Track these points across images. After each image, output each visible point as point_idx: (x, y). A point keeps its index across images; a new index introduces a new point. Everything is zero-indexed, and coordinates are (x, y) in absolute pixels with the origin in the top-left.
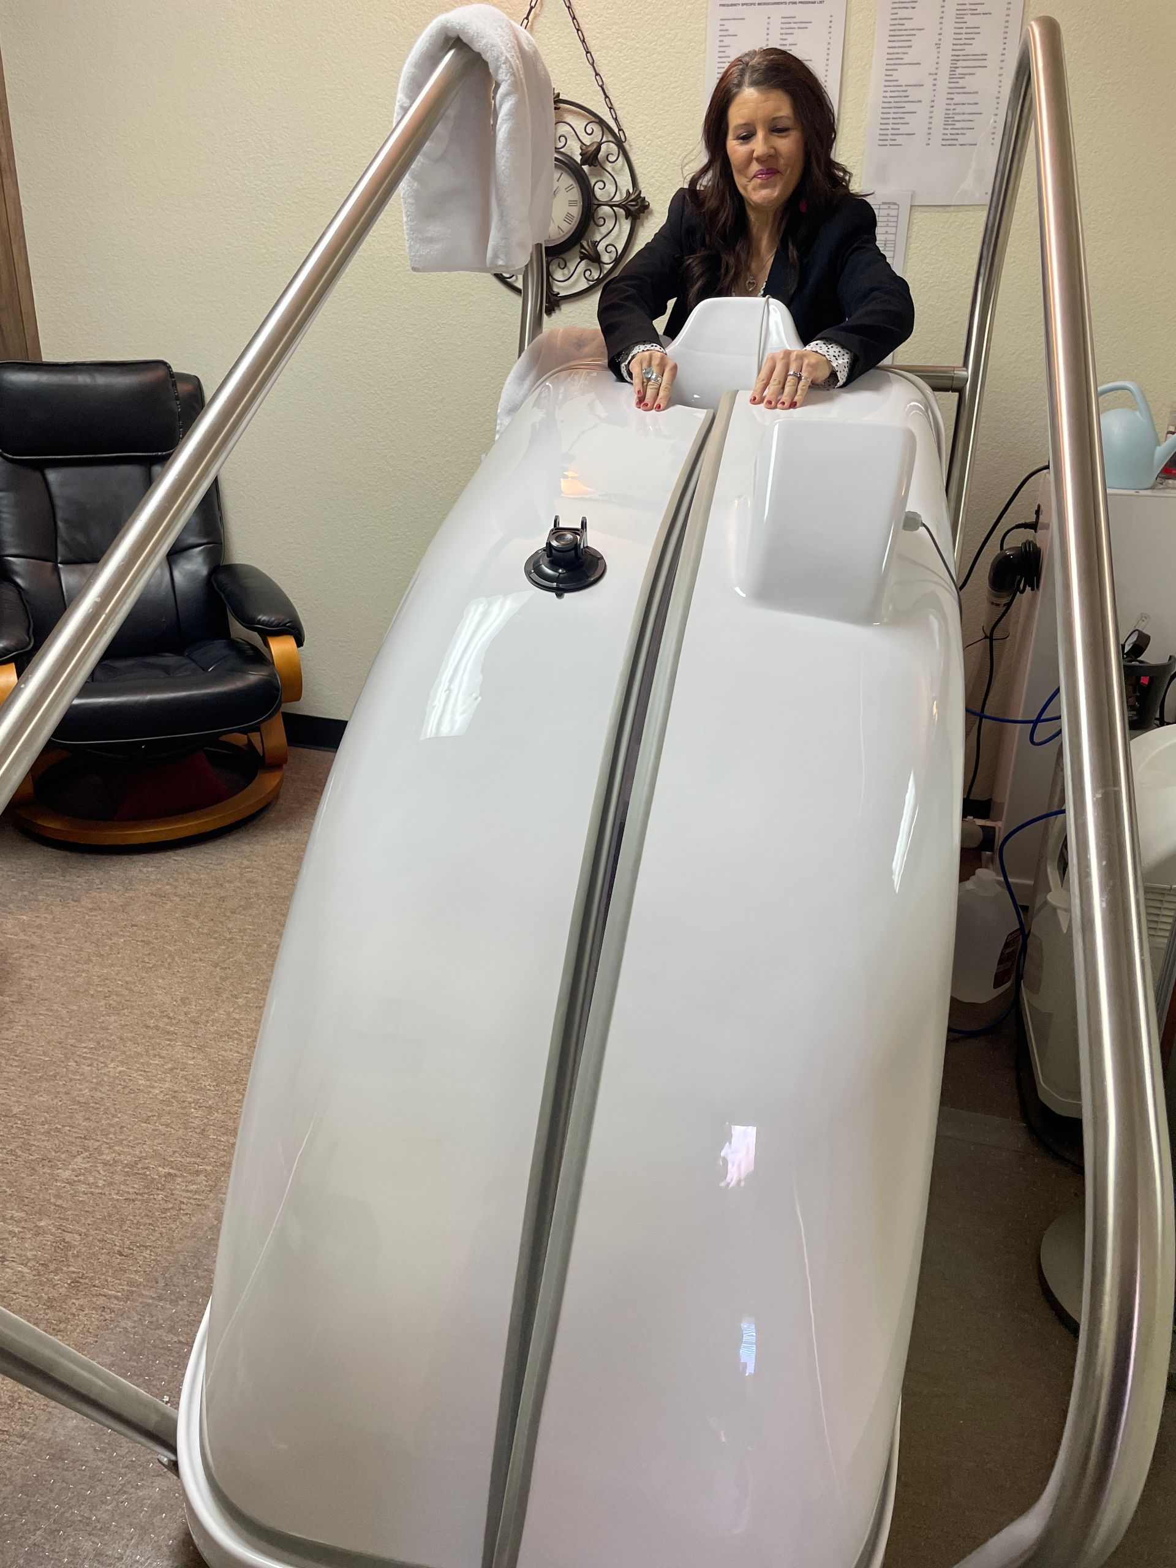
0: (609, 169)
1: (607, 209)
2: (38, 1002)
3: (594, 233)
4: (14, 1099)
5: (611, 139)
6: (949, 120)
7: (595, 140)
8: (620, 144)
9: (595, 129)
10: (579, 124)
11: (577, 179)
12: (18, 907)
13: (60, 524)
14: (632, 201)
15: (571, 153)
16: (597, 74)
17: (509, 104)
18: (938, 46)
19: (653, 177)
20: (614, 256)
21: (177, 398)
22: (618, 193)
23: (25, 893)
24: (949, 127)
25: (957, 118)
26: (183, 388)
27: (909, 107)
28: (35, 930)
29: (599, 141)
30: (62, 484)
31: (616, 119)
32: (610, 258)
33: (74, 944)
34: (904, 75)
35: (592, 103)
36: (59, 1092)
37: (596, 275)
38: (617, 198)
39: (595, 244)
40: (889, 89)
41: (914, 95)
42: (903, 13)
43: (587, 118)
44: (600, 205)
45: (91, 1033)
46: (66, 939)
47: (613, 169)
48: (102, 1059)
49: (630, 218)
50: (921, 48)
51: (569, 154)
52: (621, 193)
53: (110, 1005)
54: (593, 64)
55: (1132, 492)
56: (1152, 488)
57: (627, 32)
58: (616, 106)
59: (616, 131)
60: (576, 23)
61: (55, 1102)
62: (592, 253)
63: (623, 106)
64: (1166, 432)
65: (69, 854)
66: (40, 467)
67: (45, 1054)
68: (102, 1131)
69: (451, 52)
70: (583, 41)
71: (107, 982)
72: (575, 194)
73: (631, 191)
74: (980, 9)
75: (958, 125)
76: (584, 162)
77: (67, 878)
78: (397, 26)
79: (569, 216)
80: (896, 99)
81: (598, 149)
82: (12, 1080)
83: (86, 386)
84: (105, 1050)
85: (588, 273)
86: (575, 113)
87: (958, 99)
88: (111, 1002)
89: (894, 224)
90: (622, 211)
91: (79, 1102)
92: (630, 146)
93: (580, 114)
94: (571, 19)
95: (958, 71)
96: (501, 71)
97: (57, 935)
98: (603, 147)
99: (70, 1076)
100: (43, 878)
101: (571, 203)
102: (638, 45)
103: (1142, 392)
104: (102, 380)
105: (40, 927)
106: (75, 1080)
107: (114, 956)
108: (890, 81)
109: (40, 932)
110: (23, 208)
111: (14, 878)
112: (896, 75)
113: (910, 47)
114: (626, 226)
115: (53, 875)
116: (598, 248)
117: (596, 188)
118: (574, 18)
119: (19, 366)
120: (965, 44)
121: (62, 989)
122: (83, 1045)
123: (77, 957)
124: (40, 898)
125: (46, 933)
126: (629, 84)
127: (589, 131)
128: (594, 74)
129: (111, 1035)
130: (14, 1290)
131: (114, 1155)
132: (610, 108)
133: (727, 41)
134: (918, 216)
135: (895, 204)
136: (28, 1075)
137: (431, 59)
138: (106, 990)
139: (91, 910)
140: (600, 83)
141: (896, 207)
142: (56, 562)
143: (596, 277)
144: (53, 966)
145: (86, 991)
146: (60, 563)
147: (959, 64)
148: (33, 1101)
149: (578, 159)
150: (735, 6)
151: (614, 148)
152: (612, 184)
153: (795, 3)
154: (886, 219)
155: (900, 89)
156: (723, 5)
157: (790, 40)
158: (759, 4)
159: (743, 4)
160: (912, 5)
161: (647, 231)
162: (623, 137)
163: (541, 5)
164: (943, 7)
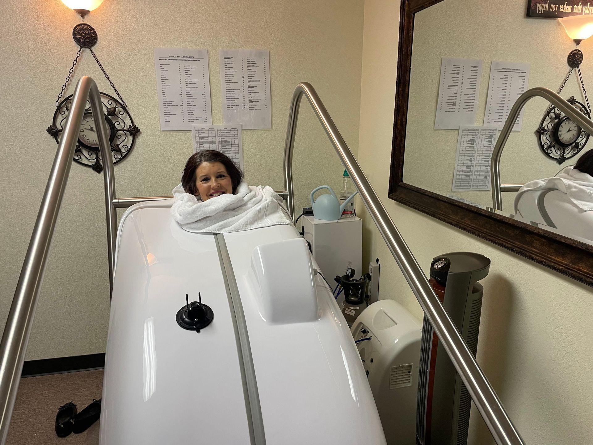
0: (120, 117)
1: (121, 132)
3: (116, 142)
5: (120, 106)
6: (251, 101)
7: (112, 106)
8: (124, 108)
9: (112, 103)
10: (105, 100)
11: (107, 121)
14: (132, 129)
16: (110, 82)
18: (243, 77)
19: (140, 120)
20: (127, 149)
22: (125, 126)
24: (251, 103)
27: (236, 97)
29: (115, 107)
31: (121, 99)
32: (125, 150)
34: (232, 86)
35: (109, 92)
38: (125, 128)
39: (118, 145)
40: (228, 91)
41: (237, 93)
43: (109, 98)
44: (118, 131)
47: (122, 117)
49: (132, 135)
50: (237, 77)
52: (127, 127)
54: (108, 78)
56: (341, 219)
59: (122, 103)
60: (98, 63)
62: (117, 149)
63: (123, 94)
72: (107, 127)
73: (131, 125)
74: (255, 65)
75: (254, 103)
76: (109, 114)
78: (12, 61)
80: (231, 94)
81: (115, 110)
85: (116, 156)
87: (252, 94)
89: (237, 136)
90: (128, 132)
92: (128, 108)
93: (104, 96)
95: (251, 85)
98: (117, 109)
103: (331, 189)
108: (228, 88)
112: (229, 86)
113: (233, 77)
114: (131, 138)
116: (119, 147)
117: (116, 124)
118: (98, 61)
120: (252, 76)
132: (118, 95)
133: (164, 72)
134: (244, 132)
135: (236, 129)
140: (112, 85)
143: (120, 158)
147: (251, 83)
149: (106, 113)
150: (165, 60)
151: (121, 109)
152: (123, 123)
153: (189, 60)
154: (233, 134)
155: (232, 91)
156: (161, 60)
157: (189, 73)
158: (175, 60)
159: (169, 60)
160: (232, 63)
161: (140, 140)
162: (125, 106)
163: (82, 55)
164: (243, 64)
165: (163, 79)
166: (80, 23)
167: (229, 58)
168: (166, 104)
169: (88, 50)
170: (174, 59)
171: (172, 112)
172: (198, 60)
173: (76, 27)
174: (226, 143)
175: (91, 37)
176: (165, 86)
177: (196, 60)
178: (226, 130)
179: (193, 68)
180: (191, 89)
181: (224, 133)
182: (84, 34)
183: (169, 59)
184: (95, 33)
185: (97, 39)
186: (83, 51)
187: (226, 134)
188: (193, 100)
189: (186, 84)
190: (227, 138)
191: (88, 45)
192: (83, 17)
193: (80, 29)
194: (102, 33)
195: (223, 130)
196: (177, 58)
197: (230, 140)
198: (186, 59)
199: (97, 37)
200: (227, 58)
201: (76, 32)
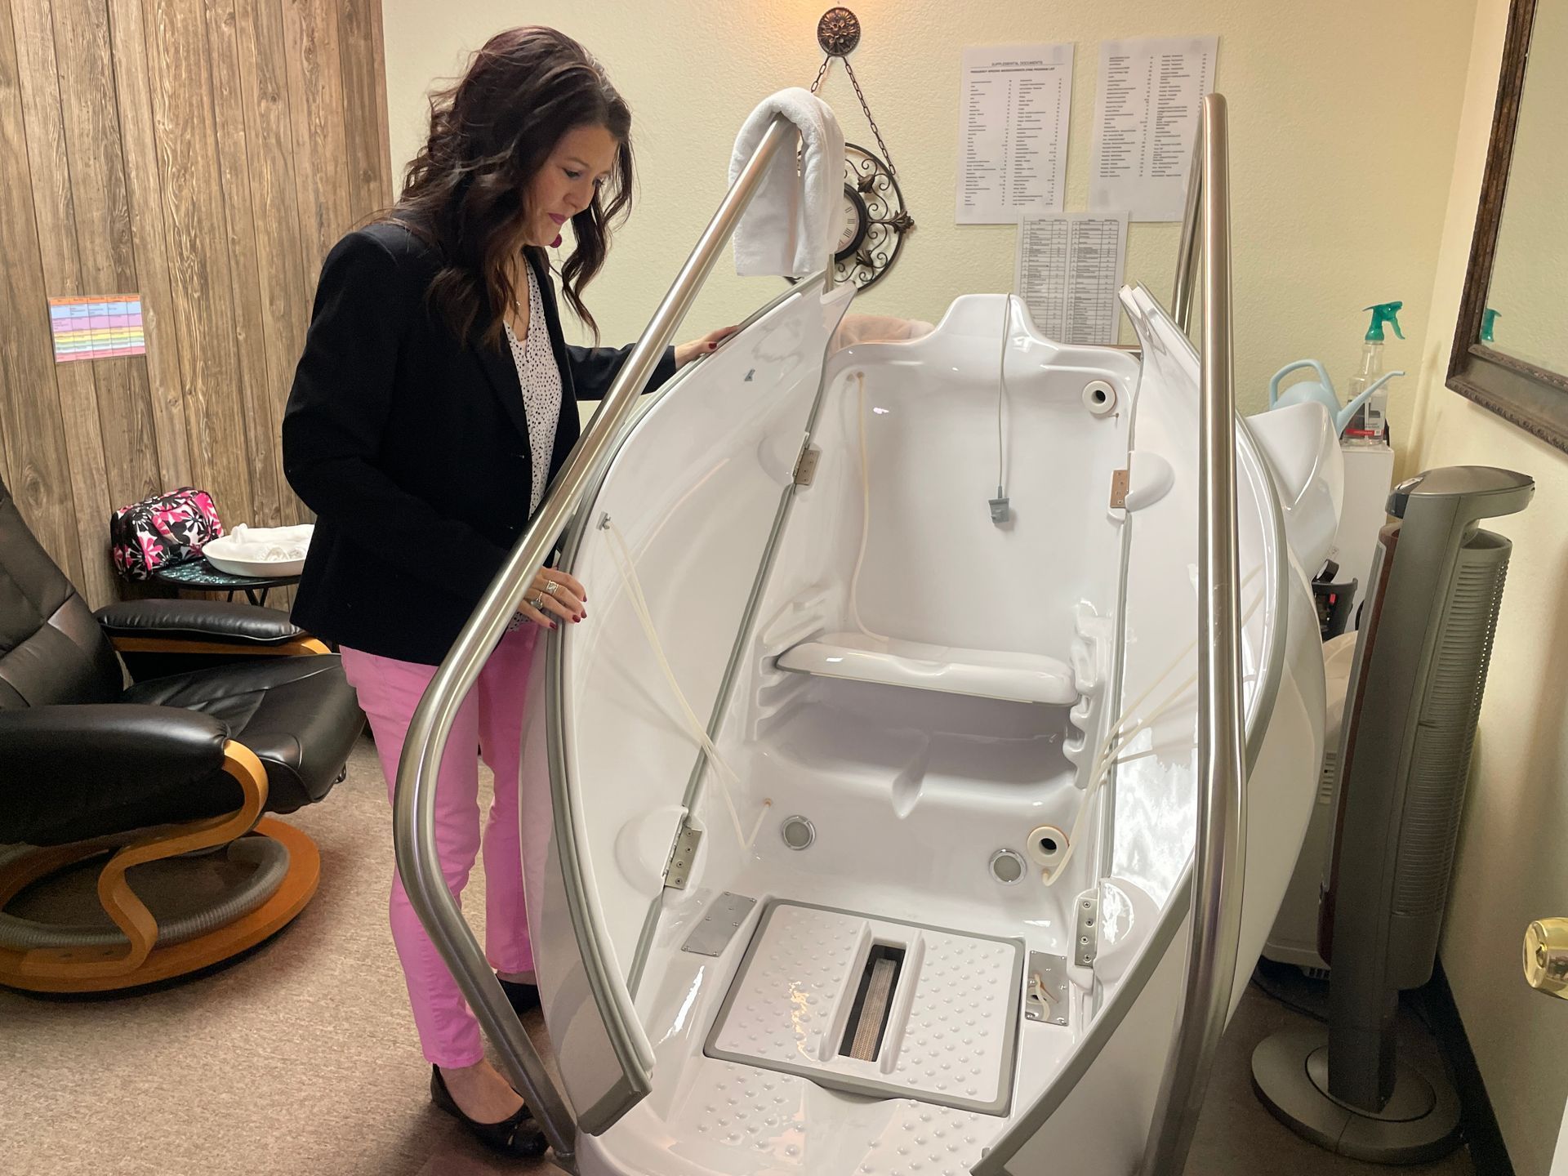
0: (881, 195)
1: (879, 226)
3: (868, 244)
5: (883, 172)
6: (1158, 157)
7: (870, 173)
8: (890, 176)
9: (870, 165)
10: (857, 161)
11: (855, 203)
14: (899, 219)
15: (851, 183)
16: (872, 124)
17: (815, 161)
18: (1147, 101)
19: (917, 201)
20: (884, 261)
22: (888, 213)
24: (1158, 162)
27: (1124, 147)
29: (873, 173)
31: (887, 158)
32: (882, 263)
34: (1119, 123)
35: (868, 145)
37: (869, 277)
38: (887, 218)
39: (869, 253)
40: (1108, 134)
41: (1128, 137)
42: (1117, 77)
43: (865, 157)
44: (873, 223)
47: (884, 195)
49: (898, 232)
50: (1133, 102)
51: (849, 183)
52: (891, 214)
54: (869, 116)
57: (896, 92)
58: (887, 147)
59: (887, 166)
60: (856, 85)
62: (867, 259)
63: (892, 147)
64: (1347, 399)
70: (862, 99)
72: (853, 214)
73: (899, 211)
74: (1180, 72)
75: (1165, 160)
76: (861, 189)
79: (847, 232)
80: (1114, 141)
81: (873, 180)
85: (862, 275)
86: (854, 152)
87: (1164, 140)
89: (1116, 237)
90: (891, 226)
92: (899, 177)
93: (858, 153)
94: (851, 82)
95: (1164, 120)
98: (877, 178)
101: (850, 221)
102: (905, 102)
103: (1324, 370)
108: (1108, 128)
112: (1113, 123)
113: (1125, 102)
114: (895, 238)
116: (872, 255)
117: (871, 210)
118: (854, 82)
120: (1168, 99)
126: (898, 131)
127: (865, 166)
128: (870, 123)
130: (407, 1063)
132: (883, 149)
133: (977, 98)
134: (1135, 229)
135: (1116, 221)
137: (761, 128)
140: (875, 130)
141: (1116, 223)
143: (869, 278)
147: (1164, 114)
149: (856, 187)
150: (983, 72)
151: (885, 179)
152: (883, 208)
153: (1031, 70)
154: (1108, 233)
155: (1117, 133)
156: (974, 72)
157: (1028, 97)
158: (1002, 71)
159: (990, 71)
160: (1126, 70)
161: (912, 242)
162: (892, 170)
163: (829, 71)
164: (1150, 71)
165: (974, 111)
166: (832, 8)
167: (1121, 59)
168: (972, 168)
169: (840, 59)
170: (1001, 69)
171: (982, 184)
172: (1052, 69)
173: (825, 16)
174: (1087, 253)
175: (848, 34)
176: (975, 128)
177: (1047, 69)
178: (1091, 223)
180: (1028, 133)
181: (1086, 229)
182: (836, 29)
183: (990, 69)
184: (856, 25)
185: (858, 39)
186: (832, 62)
187: (1090, 232)
188: (1028, 157)
189: (1019, 123)
190: (1093, 242)
191: (842, 51)
193: (832, 19)
194: (870, 24)
195: (1086, 224)
196: (1009, 67)
197: (1098, 247)
198: (1025, 67)
199: (859, 33)
200: (1115, 60)
201: (824, 26)
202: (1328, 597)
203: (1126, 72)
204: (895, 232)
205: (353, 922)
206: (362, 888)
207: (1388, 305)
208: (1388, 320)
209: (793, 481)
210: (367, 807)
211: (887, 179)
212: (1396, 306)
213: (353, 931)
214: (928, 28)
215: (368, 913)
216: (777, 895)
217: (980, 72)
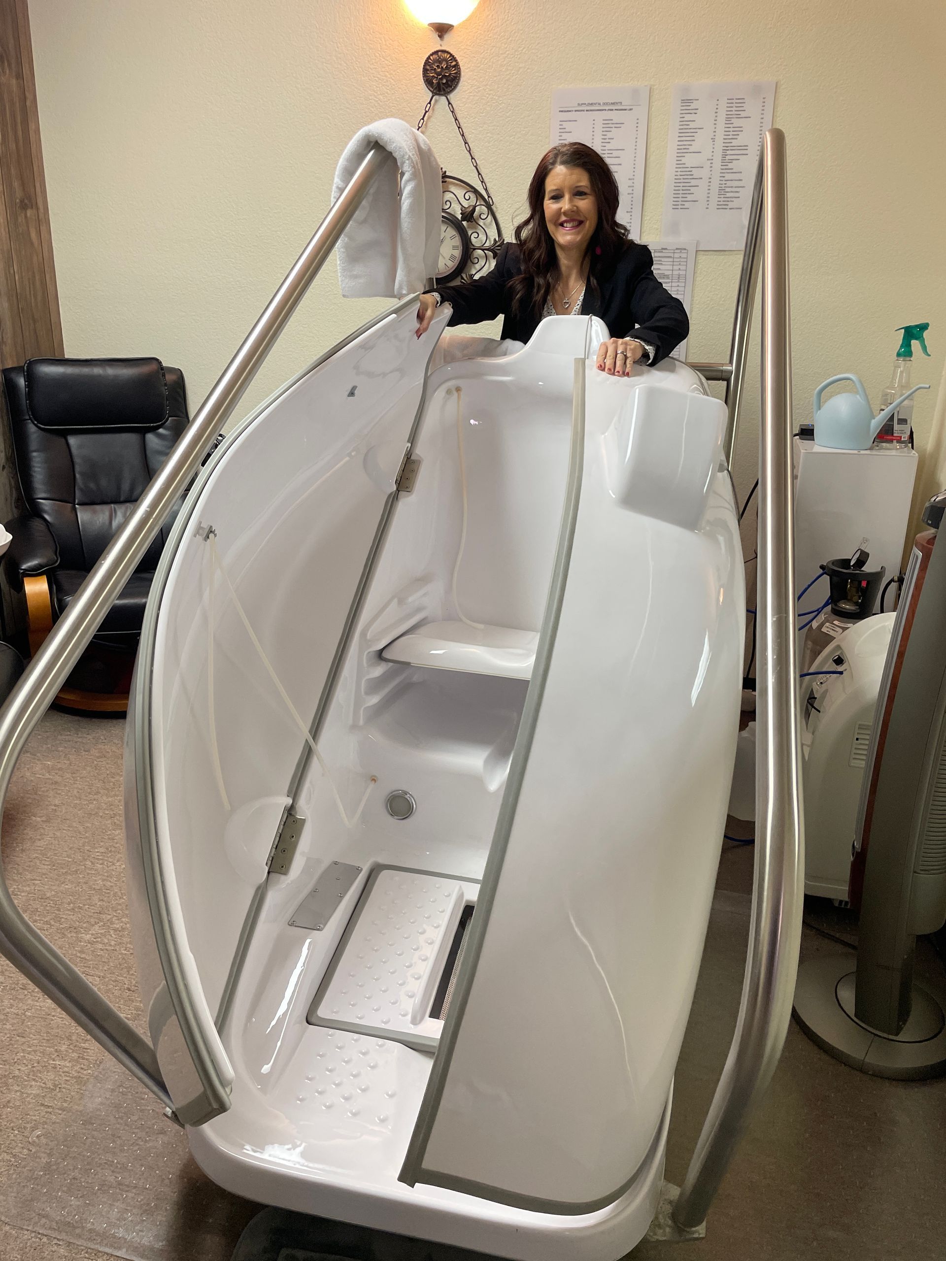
0: (481, 224)
1: (480, 252)
2: (61, 821)
3: (471, 269)
4: (46, 887)
5: (483, 203)
6: (722, 191)
7: (471, 204)
8: (489, 207)
9: (472, 196)
10: (460, 192)
11: (458, 231)
12: (43, 755)
13: (78, 476)
14: (498, 246)
15: (455, 213)
16: (472, 158)
17: (410, 187)
18: (713, 140)
21: (166, 385)
22: (488, 240)
23: (49, 746)
24: (723, 196)
25: (728, 190)
26: (170, 378)
27: (693, 182)
28: (57, 771)
29: (474, 204)
30: (80, 447)
31: (486, 190)
33: (86, 781)
34: (689, 160)
35: (469, 178)
36: (79, 882)
38: (487, 244)
40: (679, 170)
41: (696, 173)
42: (688, 117)
43: (467, 189)
44: (474, 249)
45: (102, 842)
46: (81, 778)
47: (484, 224)
48: (110, 860)
50: (701, 141)
51: (453, 213)
52: (490, 241)
53: (115, 823)
54: (469, 151)
55: (856, 452)
56: (871, 449)
57: (493, 129)
58: (486, 180)
59: (486, 197)
60: (458, 123)
61: (77, 889)
63: (491, 180)
64: (879, 409)
65: (80, 718)
66: (64, 434)
67: (68, 856)
68: (112, 908)
69: (372, 152)
70: (463, 135)
71: (112, 807)
72: (457, 241)
73: (497, 239)
74: (743, 114)
75: (728, 195)
76: (463, 219)
77: (79, 735)
78: (330, 123)
79: (452, 257)
80: (684, 177)
81: (474, 210)
82: (44, 874)
83: (100, 376)
84: (113, 853)
86: (457, 185)
87: (728, 176)
88: (116, 821)
89: (685, 263)
90: (490, 253)
91: (94, 889)
92: (497, 208)
93: (461, 186)
94: (454, 120)
95: (728, 157)
96: (405, 164)
97: (74, 775)
98: (477, 208)
99: (88, 871)
100: (61, 735)
101: (454, 248)
102: (502, 139)
103: (860, 381)
104: (110, 371)
105: (60, 769)
106: (92, 874)
107: (116, 789)
108: (680, 164)
109: (60, 773)
110: (54, 248)
111: (39, 735)
112: (684, 160)
113: (694, 140)
115: (69, 733)
117: (472, 237)
118: (456, 119)
119: (51, 361)
120: (732, 139)
121: (79, 812)
122: (96, 850)
123: (89, 790)
124: (60, 749)
125: (65, 773)
126: (495, 165)
127: (467, 197)
128: (470, 158)
129: (117, 843)
130: (53, 1014)
131: (121, 924)
132: (482, 182)
133: (564, 136)
134: (702, 258)
135: (685, 249)
136: (56, 871)
137: (359, 157)
138: (112, 813)
139: (98, 757)
140: (475, 165)
141: (686, 251)
142: (75, 505)
144: (71, 796)
145: (97, 813)
146: (77, 504)
147: (728, 152)
148: (61, 888)
149: (459, 217)
150: (570, 111)
152: (483, 236)
153: (612, 110)
154: (678, 260)
155: (687, 169)
156: (562, 111)
157: (609, 135)
158: (587, 111)
159: (576, 111)
160: (695, 111)
162: (491, 202)
163: (433, 110)
164: (716, 113)
166: (435, 50)
167: (690, 101)
169: (444, 98)
170: (585, 109)
172: (630, 109)
173: (429, 58)
175: (450, 74)
177: (626, 110)
178: (664, 251)
179: (619, 125)
181: (659, 257)
182: (439, 70)
183: (577, 109)
184: (457, 66)
185: (459, 80)
186: (436, 101)
187: (662, 259)
190: (665, 268)
191: (444, 90)
192: (441, 37)
193: (435, 61)
194: (469, 66)
195: (659, 252)
196: (591, 107)
197: (670, 273)
198: (607, 108)
199: (460, 74)
200: (686, 102)
201: (428, 67)
202: (860, 583)
203: (696, 113)
204: (494, 258)
205: (16, 878)
206: (27, 845)
207: (917, 326)
208: (916, 339)
209: (395, 489)
210: (38, 768)
211: (486, 209)
212: (924, 327)
213: (16, 887)
214: (521, 71)
215: (30, 869)
216: (382, 860)
217: (568, 111)
